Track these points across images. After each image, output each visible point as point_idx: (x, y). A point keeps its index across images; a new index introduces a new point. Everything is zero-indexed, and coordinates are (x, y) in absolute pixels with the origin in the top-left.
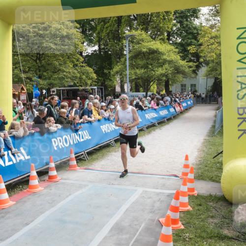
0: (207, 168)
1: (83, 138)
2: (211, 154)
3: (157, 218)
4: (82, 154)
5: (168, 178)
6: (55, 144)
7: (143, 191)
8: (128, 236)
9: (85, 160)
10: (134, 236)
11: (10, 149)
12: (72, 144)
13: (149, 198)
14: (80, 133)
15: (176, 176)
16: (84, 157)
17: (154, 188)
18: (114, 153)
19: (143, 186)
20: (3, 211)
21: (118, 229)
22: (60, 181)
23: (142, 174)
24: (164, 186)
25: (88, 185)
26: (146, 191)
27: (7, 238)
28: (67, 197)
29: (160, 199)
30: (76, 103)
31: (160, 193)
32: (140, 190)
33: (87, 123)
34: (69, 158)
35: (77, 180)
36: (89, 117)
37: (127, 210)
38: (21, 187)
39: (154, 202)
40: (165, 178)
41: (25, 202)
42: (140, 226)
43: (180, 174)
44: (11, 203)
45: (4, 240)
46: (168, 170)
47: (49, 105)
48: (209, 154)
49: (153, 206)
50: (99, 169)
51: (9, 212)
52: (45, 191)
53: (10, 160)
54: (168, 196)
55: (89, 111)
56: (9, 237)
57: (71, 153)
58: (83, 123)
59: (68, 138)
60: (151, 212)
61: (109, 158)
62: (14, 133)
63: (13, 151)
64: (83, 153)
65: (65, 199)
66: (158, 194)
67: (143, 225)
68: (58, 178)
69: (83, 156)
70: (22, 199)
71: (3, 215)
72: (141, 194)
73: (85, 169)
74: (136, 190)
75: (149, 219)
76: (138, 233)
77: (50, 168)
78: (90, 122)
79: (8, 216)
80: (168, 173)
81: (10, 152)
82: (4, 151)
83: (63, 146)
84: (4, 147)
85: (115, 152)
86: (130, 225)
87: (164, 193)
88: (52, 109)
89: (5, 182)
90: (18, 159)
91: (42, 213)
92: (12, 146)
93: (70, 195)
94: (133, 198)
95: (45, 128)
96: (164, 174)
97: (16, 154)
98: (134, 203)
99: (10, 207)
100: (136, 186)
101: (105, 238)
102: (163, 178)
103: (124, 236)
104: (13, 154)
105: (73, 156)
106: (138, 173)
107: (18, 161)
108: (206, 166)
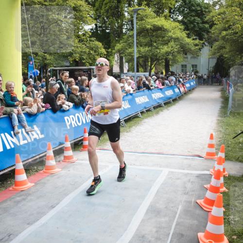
0: (230, 149)
2: (229, 135)
3: (193, 200)
5: (192, 159)
6: (68, 122)
7: (169, 172)
8: (167, 219)
10: (174, 219)
11: (24, 127)
12: (84, 122)
13: (178, 179)
15: (199, 156)
17: (179, 169)
19: (167, 166)
20: (23, 193)
21: (154, 211)
22: (77, 161)
23: (162, 154)
24: (189, 167)
25: (108, 166)
26: (172, 172)
27: (34, 222)
29: (190, 180)
30: (86, 80)
31: (188, 173)
32: (166, 171)
34: (82, 138)
37: (158, 191)
38: (35, 168)
39: (185, 183)
40: (189, 159)
41: (45, 183)
42: (178, 209)
43: (204, 155)
44: (30, 185)
45: (32, 224)
46: (189, 150)
47: (60, 81)
48: (227, 135)
49: (185, 188)
51: (29, 194)
52: (63, 172)
53: (24, 139)
54: (197, 177)
56: (37, 221)
57: (85, 132)
59: (80, 116)
60: (185, 194)
62: (28, 110)
63: (26, 129)
65: (87, 180)
66: (186, 175)
67: (180, 207)
68: (75, 159)
70: (40, 180)
71: (23, 197)
72: (168, 175)
73: (100, 149)
74: (162, 171)
75: (185, 201)
76: (177, 216)
77: (66, 148)
79: (29, 198)
80: (190, 154)
81: (23, 130)
82: (19, 128)
83: (76, 125)
84: (18, 124)
85: (127, 132)
86: (166, 207)
87: (192, 174)
88: (63, 86)
89: (22, 162)
90: (33, 138)
91: (66, 195)
92: (25, 123)
94: (161, 180)
95: (57, 106)
96: (186, 154)
97: (30, 133)
98: (162, 184)
99: (29, 188)
100: (160, 167)
101: (143, 221)
102: (187, 159)
103: (163, 219)
104: (27, 133)
106: (159, 154)
107: (33, 140)
108: (228, 147)
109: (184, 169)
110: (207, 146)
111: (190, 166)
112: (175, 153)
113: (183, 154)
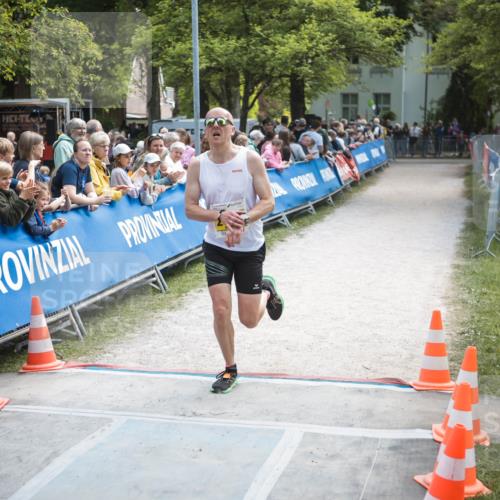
0: (494, 357)
1: (65, 262)
4: (66, 318)
5: (377, 391)
7: (305, 434)
9: (77, 337)
12: (31, 279)
13: (333, 457)
14: (55, 243)
15: (400, 383)
16: (71, 327)
17: (337, 424)
18: (166, 313)
19: (298, 417)
22: (7, 408)
24: (369, 417)
25: (110, 420)
26: (316, 435)
28: (48, 461)
29: (370, 460)
30: (36, 142)
31: (365, 438)
32: (294, 433)
33: (74, 210)
34: (26, 330)
35: (66, 405)
36: (80, 190)
39: (355, 470)
40: (368, 392)
43: (414, 378)
46: (367, 364)
48: (485, 313)
49: (357, 485)
50: (132, 365)
54: (393, 448)
55: (79, 169)
57: (34, 311)
58: (63, 210)
59: (18, 258)
61: (155, 329)
64: (69, 312)
65: (40, 469)
66: (359, 443)
69: (68, 323)
72: (302, 444)
73: (85, 367)
74: (282, 432)
78: (84, 208)
80: (371, 376)
83: (5, 291)
85: (172, 308)
87: (376, 440)
93: (56, 454)
94: (280, 459)
96: (357, 376)
98: (284, 474)
100: (277, 420)
102: (360, 391)
105: (42, 322)
106: (272, 376)
108: (489, 351)
109: (351, 426)
110: (422, 349)
111: (370, 414)
112: (323, 373)
113: (348, 378)
